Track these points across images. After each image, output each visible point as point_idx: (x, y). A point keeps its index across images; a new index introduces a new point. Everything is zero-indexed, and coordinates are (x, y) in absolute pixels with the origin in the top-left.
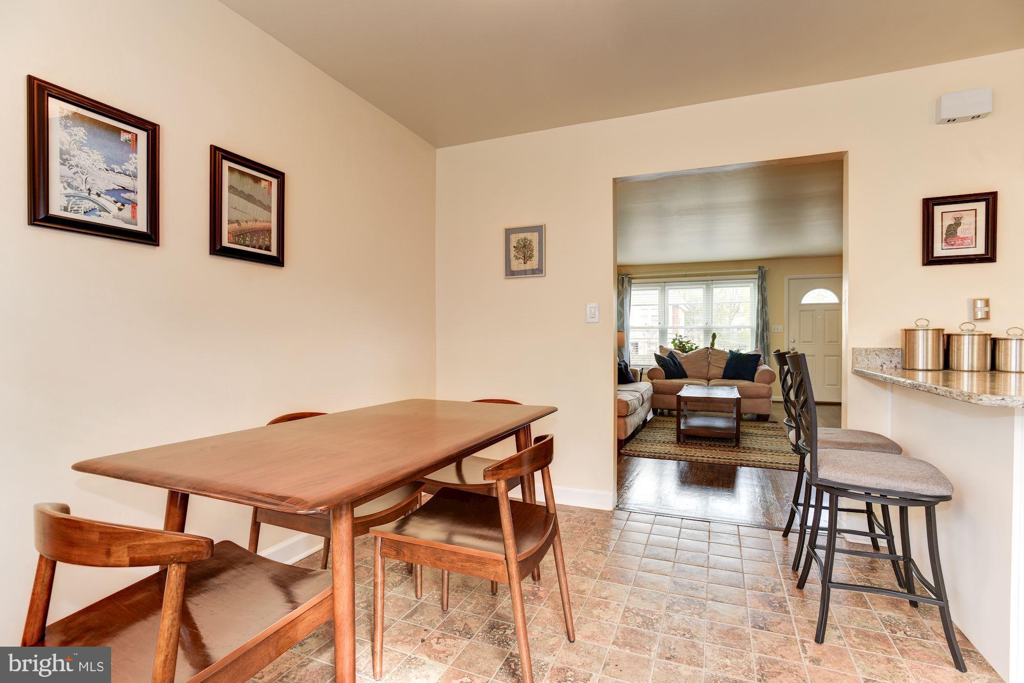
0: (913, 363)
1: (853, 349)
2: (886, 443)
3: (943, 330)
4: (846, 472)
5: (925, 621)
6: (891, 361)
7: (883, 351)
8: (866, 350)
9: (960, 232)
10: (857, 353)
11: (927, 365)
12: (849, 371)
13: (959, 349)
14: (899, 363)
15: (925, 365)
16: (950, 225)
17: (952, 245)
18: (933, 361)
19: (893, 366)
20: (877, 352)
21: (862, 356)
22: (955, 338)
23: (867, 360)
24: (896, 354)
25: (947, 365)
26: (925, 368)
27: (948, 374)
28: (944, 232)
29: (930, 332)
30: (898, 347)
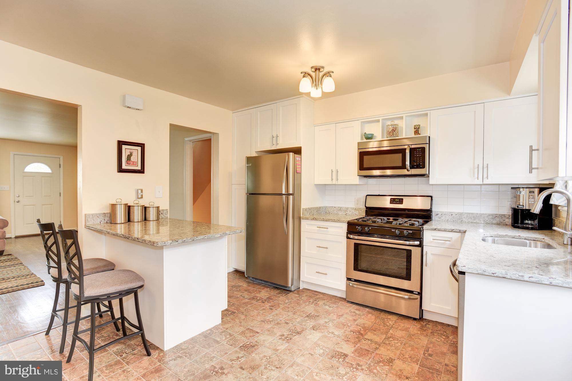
0: (116, 220)
1: (85, 215)
2: (108, 263)
3: (127, 204)
4: (100, 289)
5: (132, 342)
6: (104, 220)
7: (101, 215)
8: (92, 215)
9: (132, 158)
10: (88, 217)
11: (122, 221)
12: (84, 226)
13: (133, 213)
14: (108, 220)
15: (121, 221)
16: (129, 155)
17: (129, 164)
18: (124, 219)
19: (106, 222)
20: (97, 215)
21: (90, 218)
22: (131, 207)
23: (93, 220)
24: (107, 215)
25: (129, 220)
26: (121, 222)
27: (130, 224)
28: (126, 158)
29: (122, 205)
30: (108, 212)
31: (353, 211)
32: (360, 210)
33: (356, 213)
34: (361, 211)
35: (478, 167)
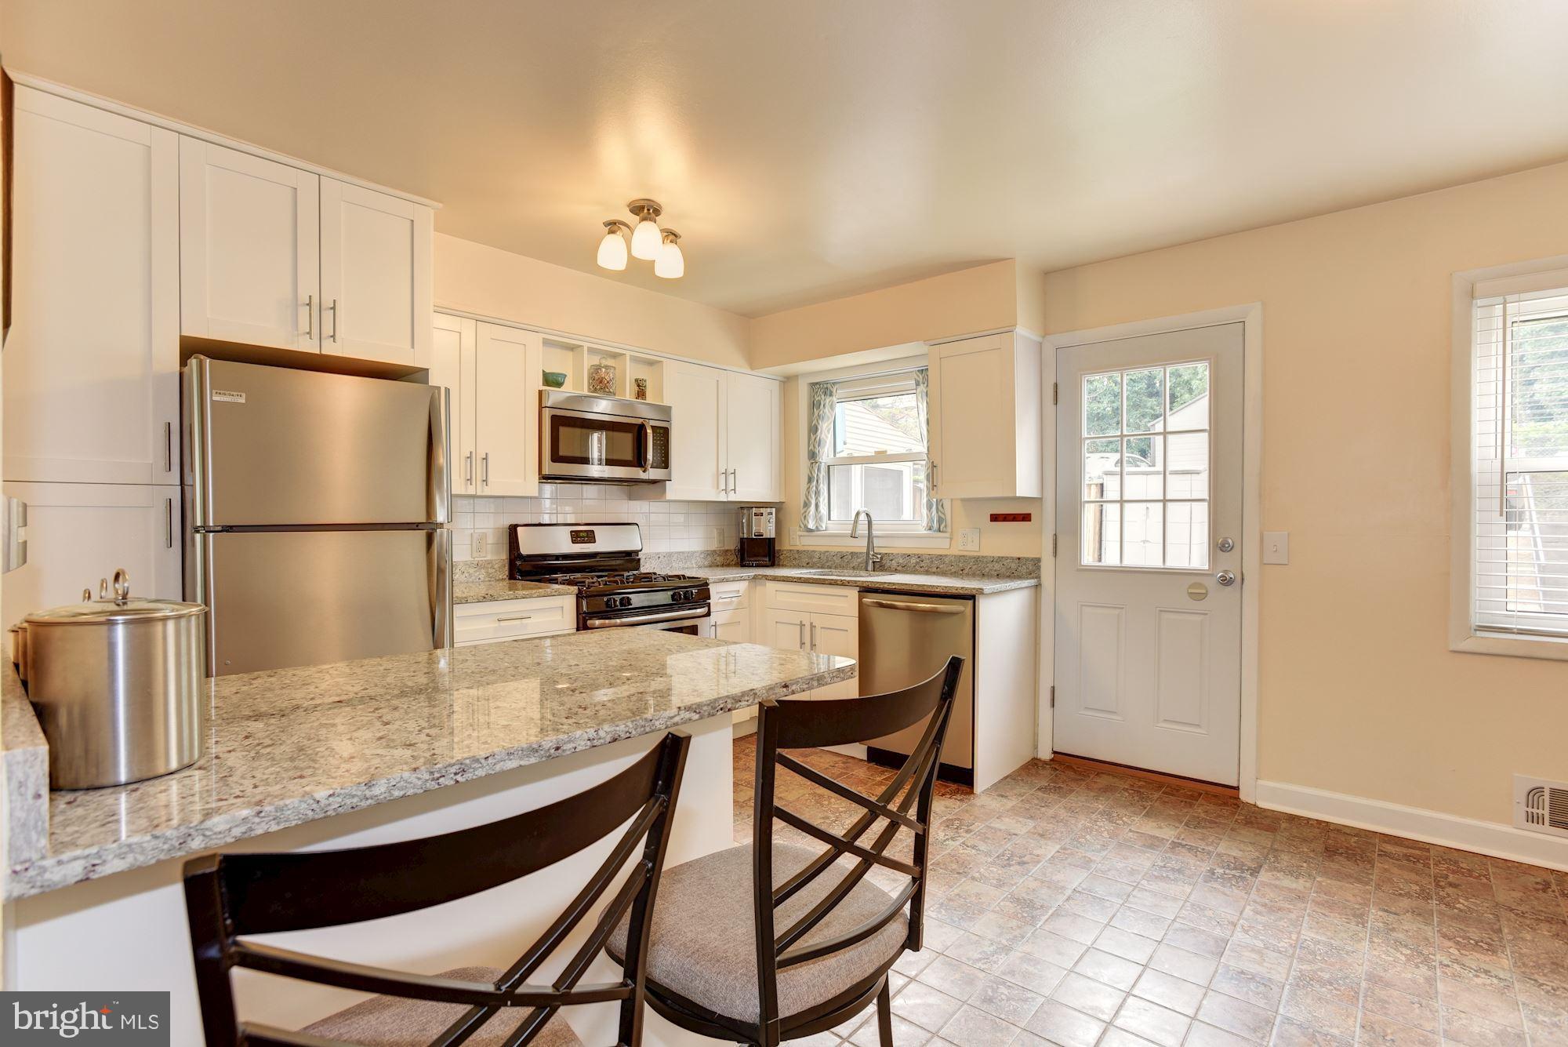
31: (472, 571)
32: (490, 566)
33: (480, 576)
34: (492, 567)
35: (725, 473)
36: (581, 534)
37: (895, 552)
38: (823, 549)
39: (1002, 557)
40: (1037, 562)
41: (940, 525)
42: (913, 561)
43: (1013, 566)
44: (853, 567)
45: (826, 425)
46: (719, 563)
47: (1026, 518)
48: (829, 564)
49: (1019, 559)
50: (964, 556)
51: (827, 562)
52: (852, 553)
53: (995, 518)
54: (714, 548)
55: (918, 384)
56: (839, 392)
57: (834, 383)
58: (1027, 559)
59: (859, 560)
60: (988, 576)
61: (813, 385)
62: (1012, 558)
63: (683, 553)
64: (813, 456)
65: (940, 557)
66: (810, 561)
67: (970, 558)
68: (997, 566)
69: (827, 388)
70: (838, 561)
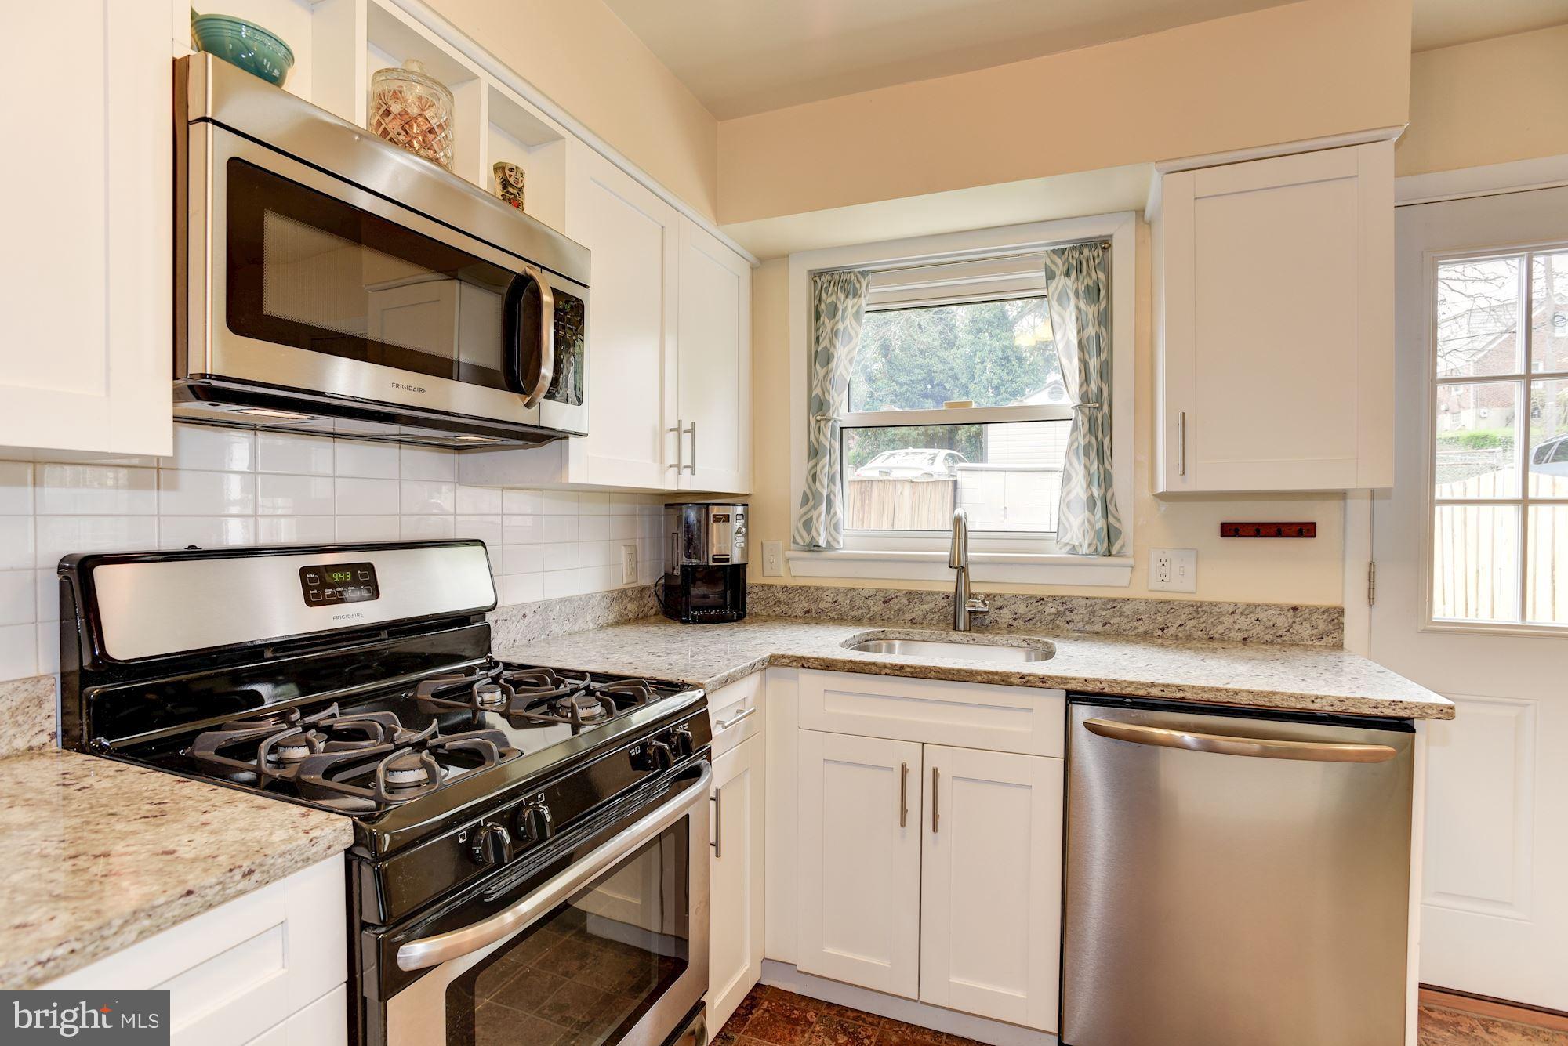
35: (678, 430)
36: (337, 576)
37: (1008, 591)
38: (842, 584)
39: (1256, 606)
40: (1335, 616)
41: (1109, 540)
42: (1051, 609)
43: (1282, 622)
44: (912, 621)
45: (846, 349)
46: (631, 616)
47: (1306, 530)
48: (857, 613)
49: (1295, 609)
50: (1167, 602)
51: (852, 609)
52: (909, 593)
53: (1230, 530)
54: (621, 586)
55: (1050, 276)
56: (872, 293)
57: (862, 273)
58: (1314, 610)
59: (926, 607)
60: (1222, 640)
61: (816, 275)
62: (1280, 608)
63: (570, 600)
64: (819, 406)
65: (1113, 604)
66: (813, 607)
67: (1183, 605)
68: (1243, 623)
69: (847, 282)
70: (877, 608)
